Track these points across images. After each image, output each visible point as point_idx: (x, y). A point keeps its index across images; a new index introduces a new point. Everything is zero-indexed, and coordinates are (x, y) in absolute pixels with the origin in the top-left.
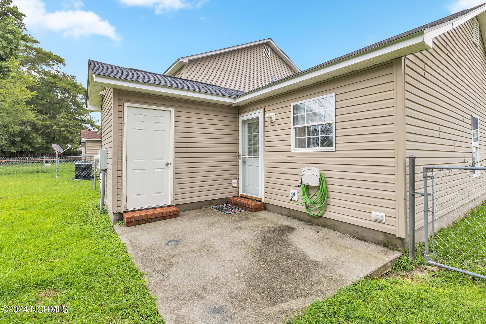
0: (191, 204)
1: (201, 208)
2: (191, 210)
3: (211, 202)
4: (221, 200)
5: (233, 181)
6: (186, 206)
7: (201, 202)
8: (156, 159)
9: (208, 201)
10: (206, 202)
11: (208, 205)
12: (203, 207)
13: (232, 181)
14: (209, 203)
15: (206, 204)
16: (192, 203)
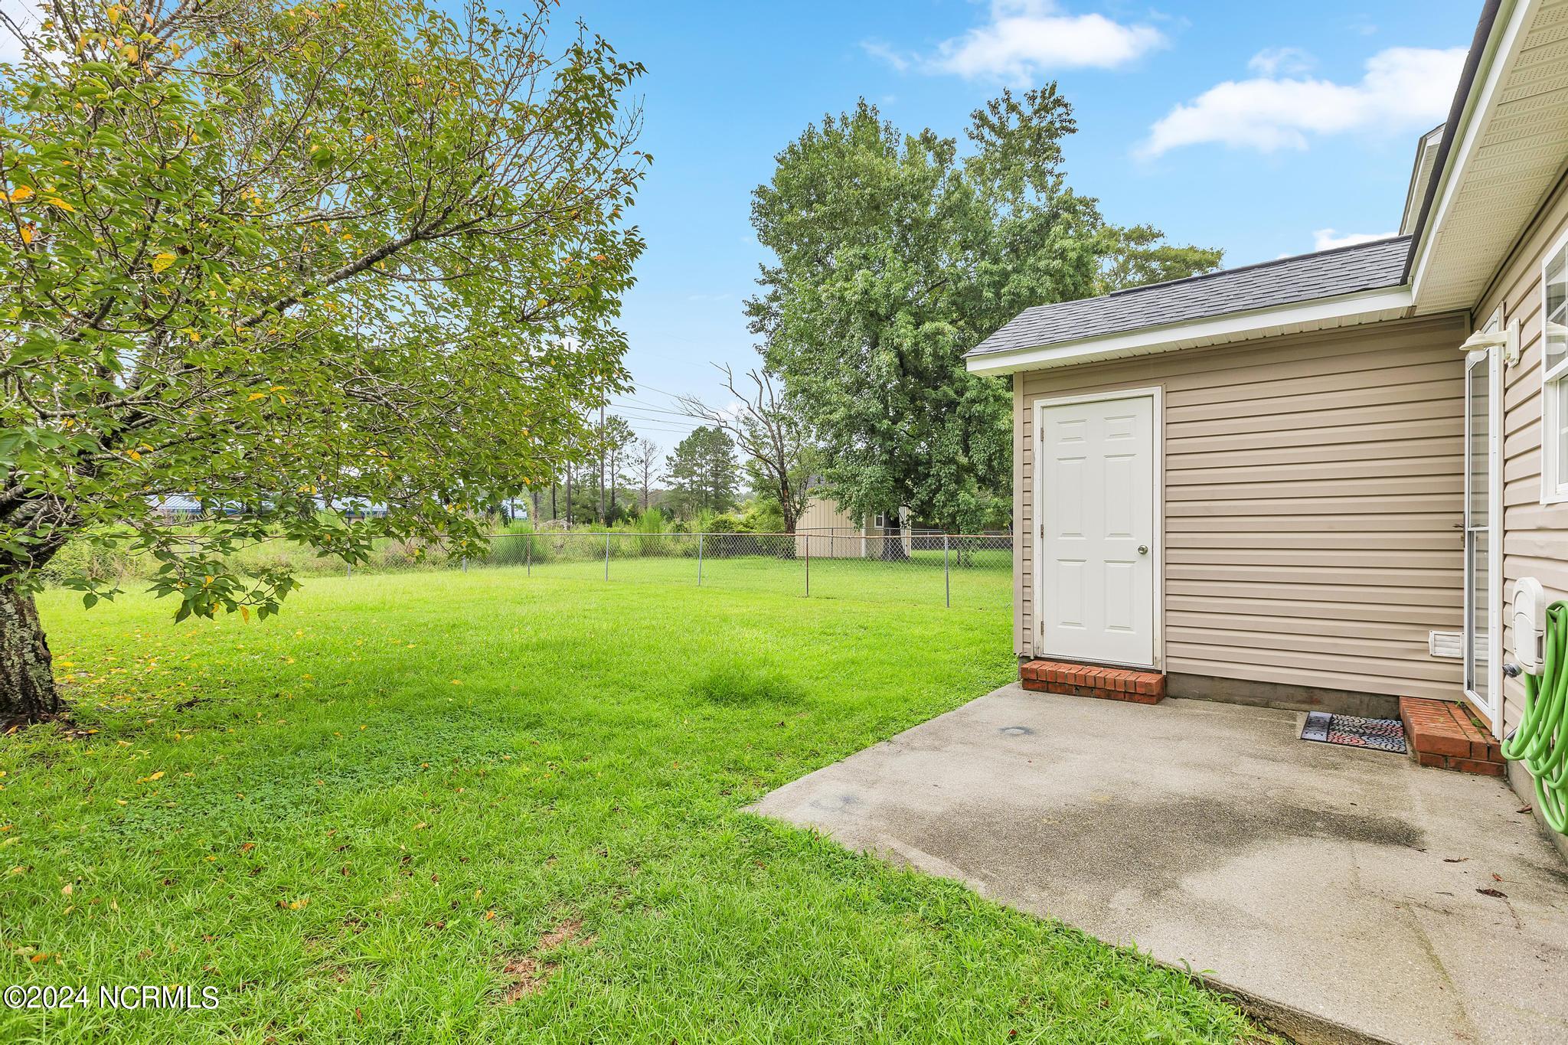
0: (1225, 684)
1: (1267, 705)
2: (1227, 701)
3: (1311, 696)
4: (1366, 699)
5: (1434, 632)
6: (1208, 683)
7: (1268, 687)
8: (1112, 535)
9: (1301, 690)
10: (1291, 691)
11: (1299, 702)
12: (1273, 704)
13: (1432, 633)
14: (1304, 695)
15: (1289, 698)
16: (1229, 682)
